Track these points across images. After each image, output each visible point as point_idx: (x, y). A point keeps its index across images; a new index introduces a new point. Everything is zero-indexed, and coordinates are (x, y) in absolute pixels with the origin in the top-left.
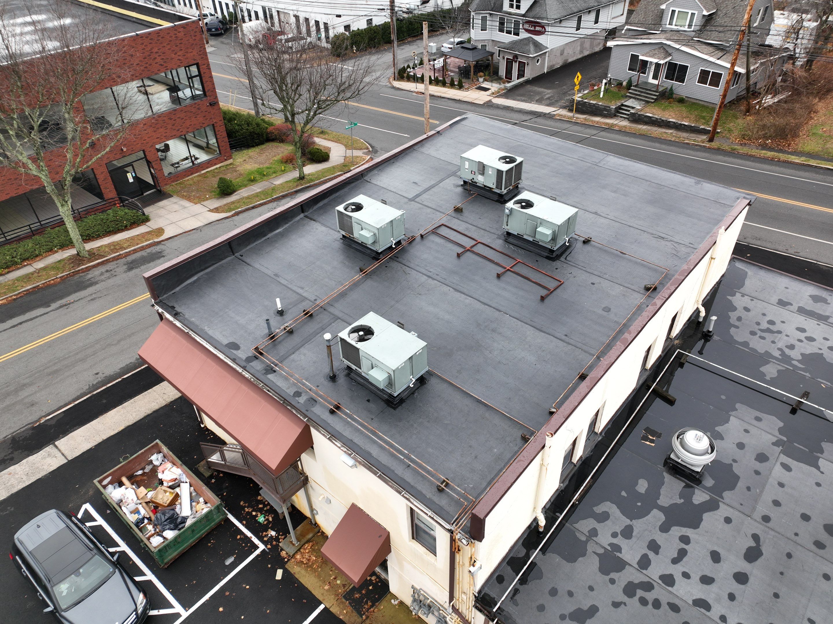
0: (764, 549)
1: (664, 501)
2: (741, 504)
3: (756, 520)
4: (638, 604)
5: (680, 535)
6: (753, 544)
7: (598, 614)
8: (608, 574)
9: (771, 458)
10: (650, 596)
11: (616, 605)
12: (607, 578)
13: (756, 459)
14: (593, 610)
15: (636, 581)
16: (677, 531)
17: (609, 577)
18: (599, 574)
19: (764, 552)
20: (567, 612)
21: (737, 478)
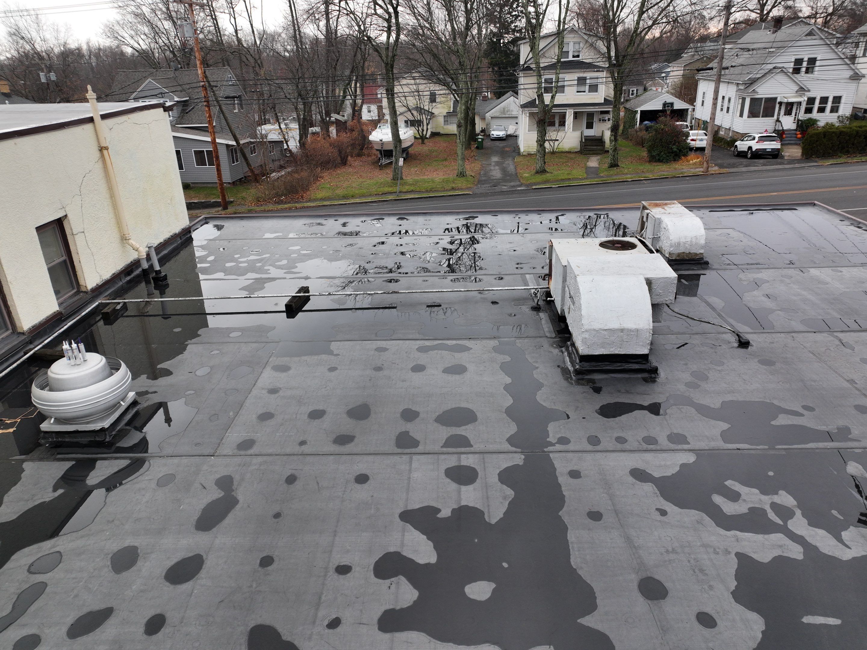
0: (240, 493)
2: (198, 445)
3: (225, 456)
6: (217, 495)
19: (240, 497)
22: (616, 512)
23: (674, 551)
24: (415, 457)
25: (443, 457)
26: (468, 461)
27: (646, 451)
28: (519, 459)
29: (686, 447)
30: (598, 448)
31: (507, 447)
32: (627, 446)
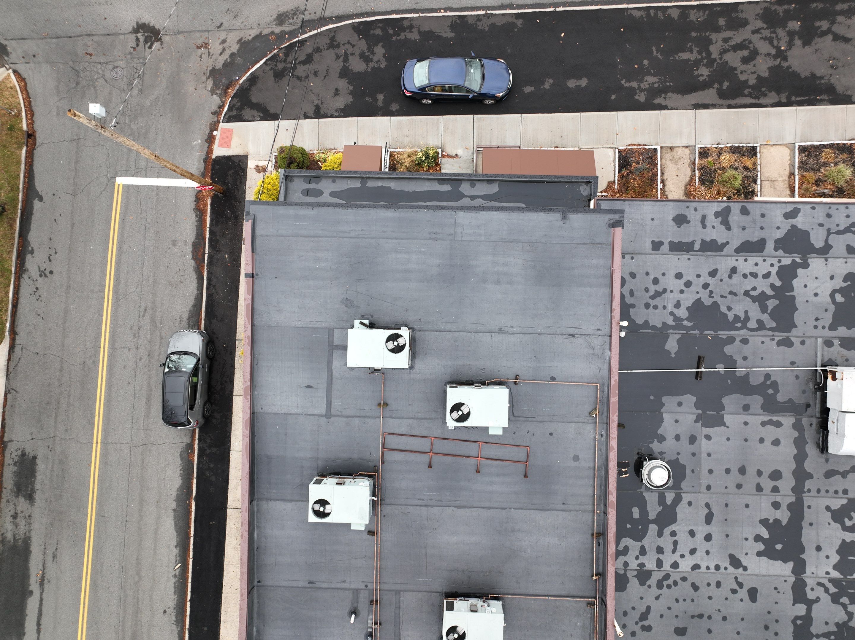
0: (714, 511)
1: (652, 516)
2: (693, 487)
3: (704, 493)
4: (667, 590)
5: (669, 533)
6: (707, 511)
7: (652, 609)
8: (645, 584)
9: (697, 436)
10: (670, 581)
11: (657, 598)
12: (646, 586)
13: (690, 444)
14: (648, 608)
15: (661, 578)
16: (667, 531)
17: (647, 585)
18: (641, 587)
19: (714, 512)
20: (637, 619)
21: (684, 467)
22: (817, 523)
23: (828, 538)
24: (762, 497)
25: (771, 497)
26: (778, 499)
27: (834, 497)
28: (793, 499)
29: (846, 496)
30: (819, 495)
31: (791, 493)
32: (828, 495)
